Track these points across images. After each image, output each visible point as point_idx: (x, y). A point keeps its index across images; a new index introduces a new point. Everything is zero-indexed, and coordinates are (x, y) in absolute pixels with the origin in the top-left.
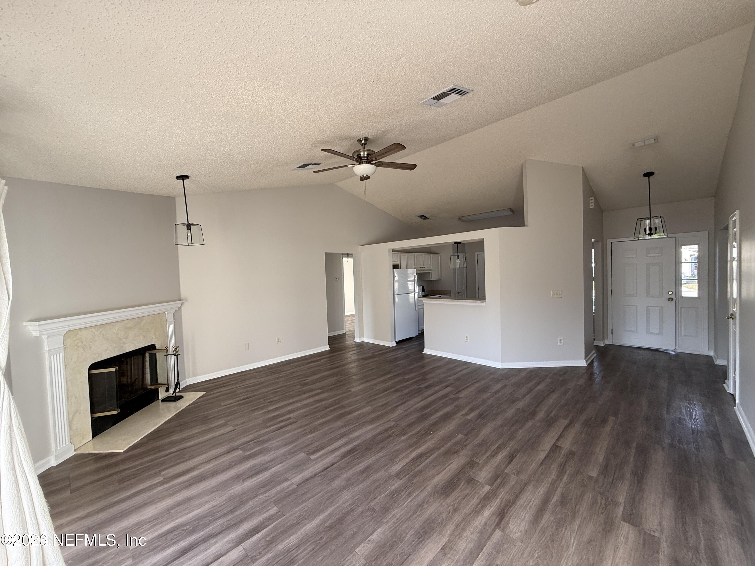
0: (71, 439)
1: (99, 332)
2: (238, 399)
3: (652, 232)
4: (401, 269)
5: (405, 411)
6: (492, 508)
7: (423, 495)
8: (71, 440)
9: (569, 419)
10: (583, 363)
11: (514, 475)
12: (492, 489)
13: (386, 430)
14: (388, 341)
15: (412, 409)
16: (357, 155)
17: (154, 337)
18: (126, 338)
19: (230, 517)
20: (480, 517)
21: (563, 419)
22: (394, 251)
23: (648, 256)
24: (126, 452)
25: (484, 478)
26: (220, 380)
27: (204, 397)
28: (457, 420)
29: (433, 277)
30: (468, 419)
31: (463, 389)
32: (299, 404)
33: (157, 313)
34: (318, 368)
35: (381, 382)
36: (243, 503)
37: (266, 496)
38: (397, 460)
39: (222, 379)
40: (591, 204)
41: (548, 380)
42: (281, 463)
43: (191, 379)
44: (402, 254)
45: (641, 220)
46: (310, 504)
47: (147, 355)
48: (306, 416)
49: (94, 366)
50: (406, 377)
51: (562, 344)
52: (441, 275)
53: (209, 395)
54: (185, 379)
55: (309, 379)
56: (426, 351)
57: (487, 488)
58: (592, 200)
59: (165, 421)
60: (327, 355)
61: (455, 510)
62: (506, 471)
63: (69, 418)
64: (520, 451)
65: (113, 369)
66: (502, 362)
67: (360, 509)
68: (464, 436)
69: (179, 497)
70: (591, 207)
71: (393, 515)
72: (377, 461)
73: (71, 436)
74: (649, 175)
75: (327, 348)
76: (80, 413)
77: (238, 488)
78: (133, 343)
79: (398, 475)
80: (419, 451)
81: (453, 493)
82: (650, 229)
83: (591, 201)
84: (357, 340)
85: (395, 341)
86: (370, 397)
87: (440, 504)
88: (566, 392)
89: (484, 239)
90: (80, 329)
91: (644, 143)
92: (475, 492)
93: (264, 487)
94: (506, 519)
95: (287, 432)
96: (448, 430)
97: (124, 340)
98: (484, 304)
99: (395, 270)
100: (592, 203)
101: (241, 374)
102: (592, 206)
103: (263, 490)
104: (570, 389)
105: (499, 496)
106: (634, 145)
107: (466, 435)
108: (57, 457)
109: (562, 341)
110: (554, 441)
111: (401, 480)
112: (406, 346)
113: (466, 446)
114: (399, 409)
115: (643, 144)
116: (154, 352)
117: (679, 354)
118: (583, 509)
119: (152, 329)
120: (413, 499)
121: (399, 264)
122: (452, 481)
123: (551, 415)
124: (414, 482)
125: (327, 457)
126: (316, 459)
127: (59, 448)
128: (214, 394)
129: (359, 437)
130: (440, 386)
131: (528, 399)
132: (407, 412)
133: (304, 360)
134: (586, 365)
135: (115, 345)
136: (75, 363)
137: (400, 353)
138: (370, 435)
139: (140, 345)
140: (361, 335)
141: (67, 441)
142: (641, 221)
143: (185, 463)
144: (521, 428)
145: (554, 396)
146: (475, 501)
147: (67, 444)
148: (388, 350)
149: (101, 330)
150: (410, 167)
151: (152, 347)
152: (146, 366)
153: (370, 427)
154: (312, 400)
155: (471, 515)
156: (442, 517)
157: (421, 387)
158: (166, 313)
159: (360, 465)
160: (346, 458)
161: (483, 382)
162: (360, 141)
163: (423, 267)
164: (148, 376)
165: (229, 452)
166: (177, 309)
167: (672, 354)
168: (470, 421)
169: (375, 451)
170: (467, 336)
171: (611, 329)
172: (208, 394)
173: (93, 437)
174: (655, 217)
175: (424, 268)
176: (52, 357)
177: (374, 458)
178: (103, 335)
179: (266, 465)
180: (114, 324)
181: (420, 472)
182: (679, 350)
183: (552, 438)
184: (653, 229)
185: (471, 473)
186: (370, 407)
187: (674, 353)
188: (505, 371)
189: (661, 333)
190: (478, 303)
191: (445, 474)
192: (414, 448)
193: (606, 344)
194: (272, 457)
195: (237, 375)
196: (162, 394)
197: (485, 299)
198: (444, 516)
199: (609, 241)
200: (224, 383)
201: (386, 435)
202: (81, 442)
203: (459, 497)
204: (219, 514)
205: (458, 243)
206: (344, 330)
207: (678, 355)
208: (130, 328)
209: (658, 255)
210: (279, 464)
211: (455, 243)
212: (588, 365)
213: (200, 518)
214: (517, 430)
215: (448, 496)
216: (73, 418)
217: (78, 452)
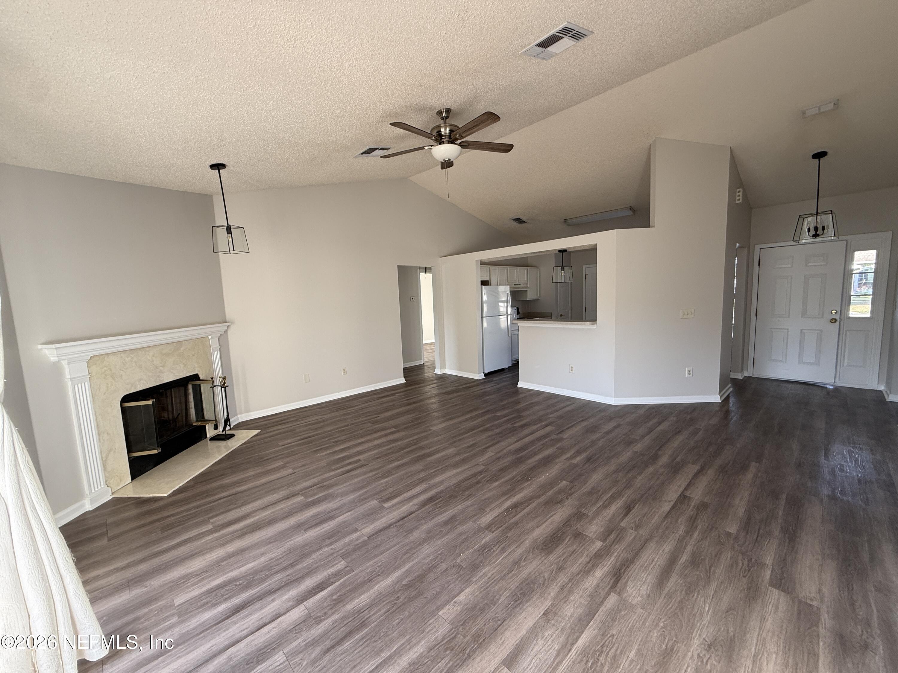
0: (106, 481)
1: (130, 358)
2: (299, 438)
3: (818, 233)
4: (490, 285)
5: (496, 453)
6: (605, 568)
7: (520, 551)
8: (107, 483)
9: (700, 464)
10: (716, 399)
11: (632, 530)
12: (604, 545)
13: (474, 475)
14: (474, 373)
15: (505, 451)
16: (437, 132)
17: (196, 366)
18: (163, 366)
19: (289, 571)
20: (590, 578)
21: (693, 464)
22: (483, 263)
23: (808, 265)
24: (170, 496)
25: (595, 532)
26: (277, 416)
27: (259, 435)
28: (560, 464)
29: (531, 296)
30: (573, 463)
31: (568, 428)
32: (370, 445)
33: (198, 336)
34: (392, 404)
35: (467, 420)
36: (305, 556)
37: (332, 549)
38: (488, 510)
39: (280, 415)
40: (738, 198)
41: (673, 419)
42: (349, 512)
43: (243, 415)
44: (492, 268)
45: (804, 216)
46: (383, 558)
47: (190, 387)
48: (378, 458)
49: (126, 399)
50: (497, 415)
51: (691, 375)
52: (540, 294)
53: (264, 434)
54: (236, 415)
55: (382, 416)
56: (521, 384)
57: (599, 544)
58: (739, 192)
59: (214, 462)
60: (402, 388)
61: (560, 569)
62: (623, 524)
63: (102, 457)
64: (639, 501)
65: (150, 402)
66: (614, 397)
67: (444, 566)
68: (569, 483)
69: (231, 548)
70: (738, 202)
71: (484, 574)
72: (463, 511)
73: (106, 477)
74: (819, 156)
75: (403, 381)
76: (114, 452)
77: (299, 539)
78: (172, 372)
79: (489, 527)
80: (514, 500)
81: (557, 549)
82: (816, 229)
83: (738, 194)
84: (438, 371)
85: (484, 373)
86: (453, 437)
87: (541, 561)
88: (695, 433)
89: (596, 244)
90: (107, 354)
91: (819, 109)
92: (584, 548)
93: (329, 538)
94: (623, 581)
95: (357, 476)
96: (550, 476)
97: (161, 368)
98: (594, 327)
99: (483, 286)
100: (739, 196)
101: (301, 411)
102: (739, 200)
103: (328, 542)
104: (700, 429)
105: (613, 553)
106: (804, 113)
107: (571, 482)
108: (92, 501)
109: (691, 372)
110: (681, 490)
111: (493, 532)
112: (496, 378)
113: (571, 494)
114: (489, 451)
115: (817, 112)
116: (198, 382)
117: (839, 388)
118: (720, 571)
119: (194, 355)
120: (508, 555)
121: (489, 280)
122: (555, 536)
123: (677, 460)
124: (509, 535)
125: (404, 505)
126: (390, 507)
127: (93, 491)
128: (270, 432)
129: (441, 482)
130: (539, 425)
131: (647, 441)
132: (499, 455)
133: (375, 394)
134: (720, 401)
135: (150, 374)
136: (105, 394)
137: (489, 387)
138: (454, 481)
139: (181, 375)
140: (443, 366)
141: (102, 483)
142: (804, 218)
143: (238, 510)
144: (640, 474)
145: (680, 438)
146: (584, 559)
147: (102, 486)
148: (476, 383)
149: (132, 356)
150: (504, 148)
151: (196, 377)
152: (190, 400)
153: (455, 471)
154: (384, 440)
155: (580, 576)
156: (544, 577)
157: (515, 425)
158: (210, 337)
159: (443, 515)
160: (427, 507)
161: (592, 420)
162: (440, 113)
163: (518, 283)
164: (192, 411)
165: (288, 498)
166: (222, 333)
167: (829, 388)
168: (576, 466)
169: (460, 499)
170: (571, 366)
171: (753, 357)
172: (262, 432)
173: (133, 478)
174: (824, 213)
175: (520, 285)
176: (76, 386)
177: (460, 507)
178: (135, 362)
179: (331, 514)
180: (147, 349)
181: (516, 523)
182: (839, 384)
183: (680, 486)
184: (820, 229)
185: (578, 526)
186: (454, 448)
187: (831, 387)
188: (619, 408)
189: (817, 363)
190: (587, 326)
191: (547, 527)
192: (508, 496)
193: (745, 377)
194: (338, 504)
195: (297, 411)
196: (210, 432)
197: (596, 320)
198: (546, 575)
199: (757, 247)
200: (282, 421)
201: (474, 480)
202: (118, 485)
203: (563, 554)
204: (278, 568)
205: (563, 251)
206: (422, 360)
207: (837, 389)
208: (167, 355)
209: (822, 264)
210: (347, 512)
211: (560, 251)
212: (722, 401)
213: (255, 572)
214: (634, 477)
215: (550, 553)
216: (107, 457)
217: (117, 496)
